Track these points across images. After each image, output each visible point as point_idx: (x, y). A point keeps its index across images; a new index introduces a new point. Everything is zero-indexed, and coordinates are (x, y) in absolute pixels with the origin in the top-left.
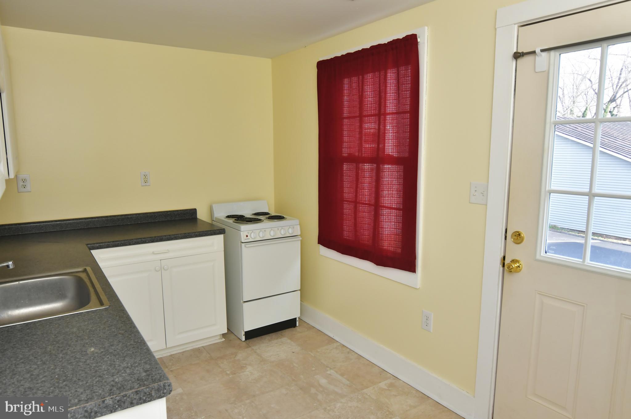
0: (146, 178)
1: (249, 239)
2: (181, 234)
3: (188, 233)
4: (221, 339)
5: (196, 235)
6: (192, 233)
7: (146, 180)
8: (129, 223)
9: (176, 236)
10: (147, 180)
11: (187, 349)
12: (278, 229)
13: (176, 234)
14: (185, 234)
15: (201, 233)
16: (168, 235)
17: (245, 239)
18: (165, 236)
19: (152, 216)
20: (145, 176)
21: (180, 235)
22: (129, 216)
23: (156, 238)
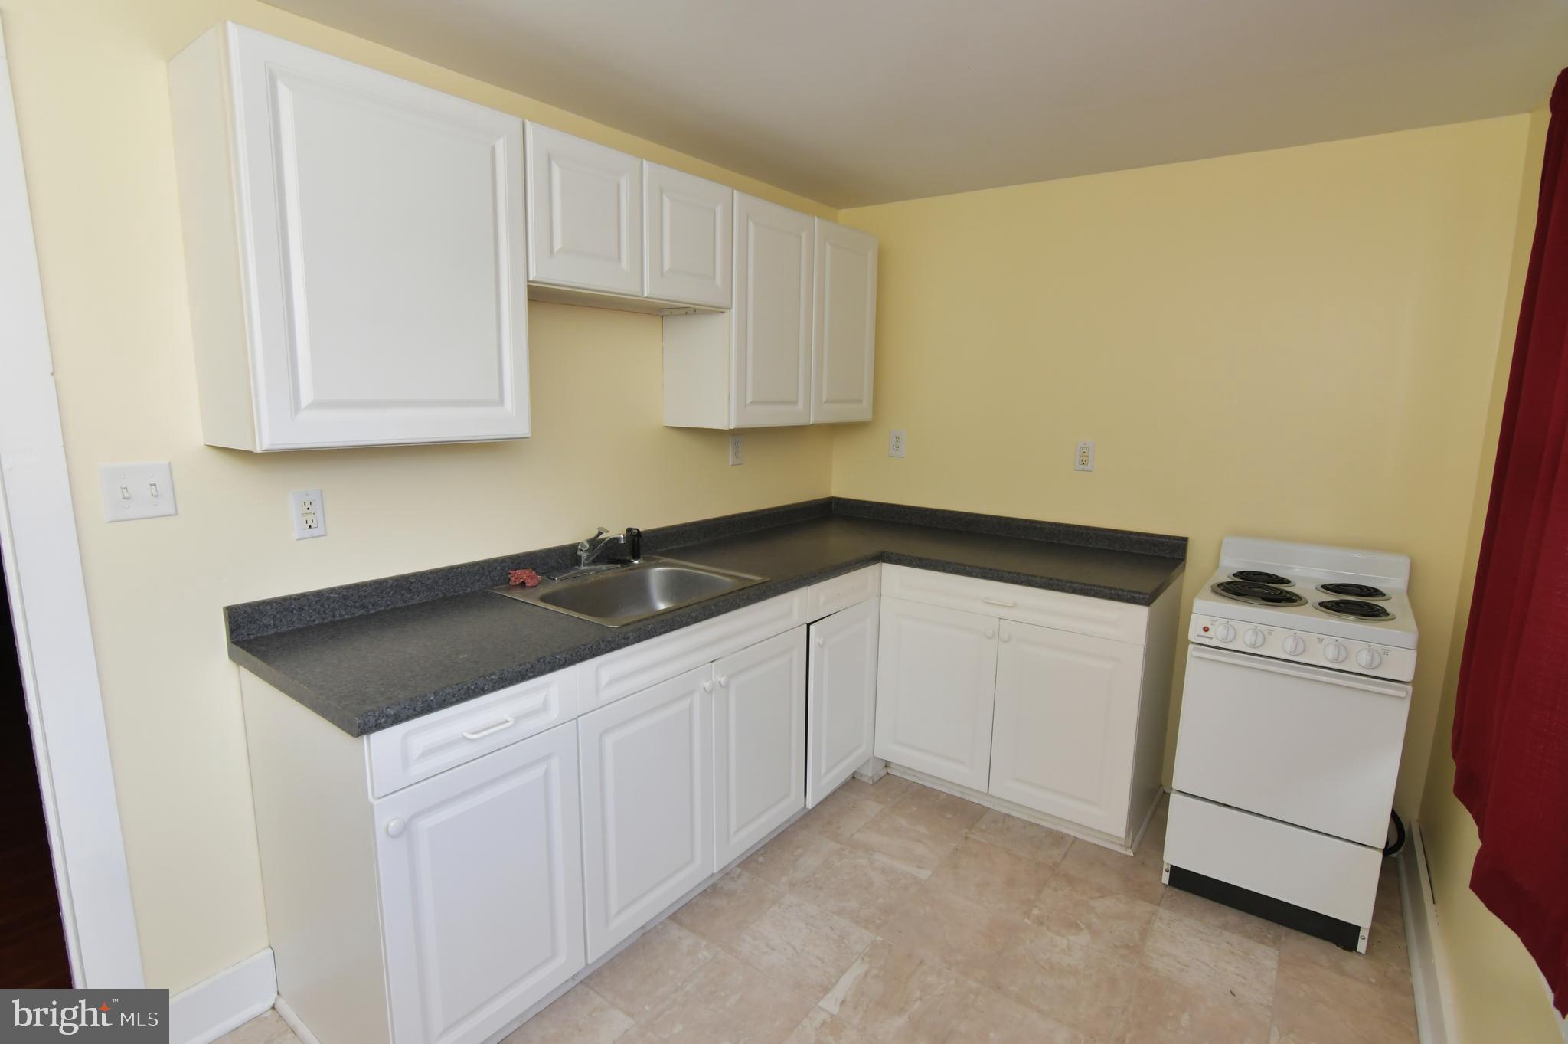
0: (1086, 452)
1: (1212, 638)
2: (1042, 577)
3: (1058, 580)
4: (1127, 848)
5: (1075, 589)
6: (1067, 582)
7: (1084, 457)
8: (1036, 539)
9: (1030, 578)
10: (1086, 458)
11: (1043, 824)
12: (1321, 641)
13: (1032, 576)
14: (1051, 579)
15: (1086, 587)
16: (1015, 573)
17: (1198, 636)
18: (1009, 573)
19: (1082, 533)
20: (1084, 450)
21: (1038, 580)
22: (1038, 526)
23: (992, 571)
